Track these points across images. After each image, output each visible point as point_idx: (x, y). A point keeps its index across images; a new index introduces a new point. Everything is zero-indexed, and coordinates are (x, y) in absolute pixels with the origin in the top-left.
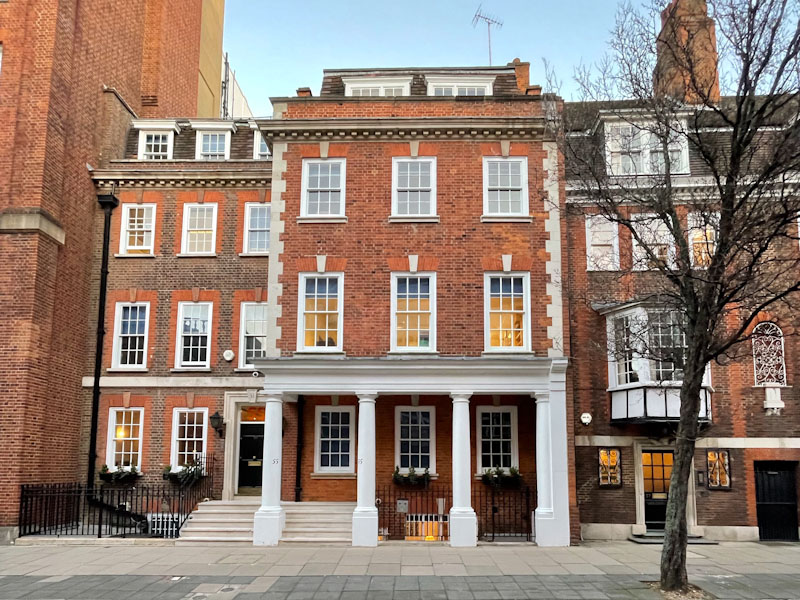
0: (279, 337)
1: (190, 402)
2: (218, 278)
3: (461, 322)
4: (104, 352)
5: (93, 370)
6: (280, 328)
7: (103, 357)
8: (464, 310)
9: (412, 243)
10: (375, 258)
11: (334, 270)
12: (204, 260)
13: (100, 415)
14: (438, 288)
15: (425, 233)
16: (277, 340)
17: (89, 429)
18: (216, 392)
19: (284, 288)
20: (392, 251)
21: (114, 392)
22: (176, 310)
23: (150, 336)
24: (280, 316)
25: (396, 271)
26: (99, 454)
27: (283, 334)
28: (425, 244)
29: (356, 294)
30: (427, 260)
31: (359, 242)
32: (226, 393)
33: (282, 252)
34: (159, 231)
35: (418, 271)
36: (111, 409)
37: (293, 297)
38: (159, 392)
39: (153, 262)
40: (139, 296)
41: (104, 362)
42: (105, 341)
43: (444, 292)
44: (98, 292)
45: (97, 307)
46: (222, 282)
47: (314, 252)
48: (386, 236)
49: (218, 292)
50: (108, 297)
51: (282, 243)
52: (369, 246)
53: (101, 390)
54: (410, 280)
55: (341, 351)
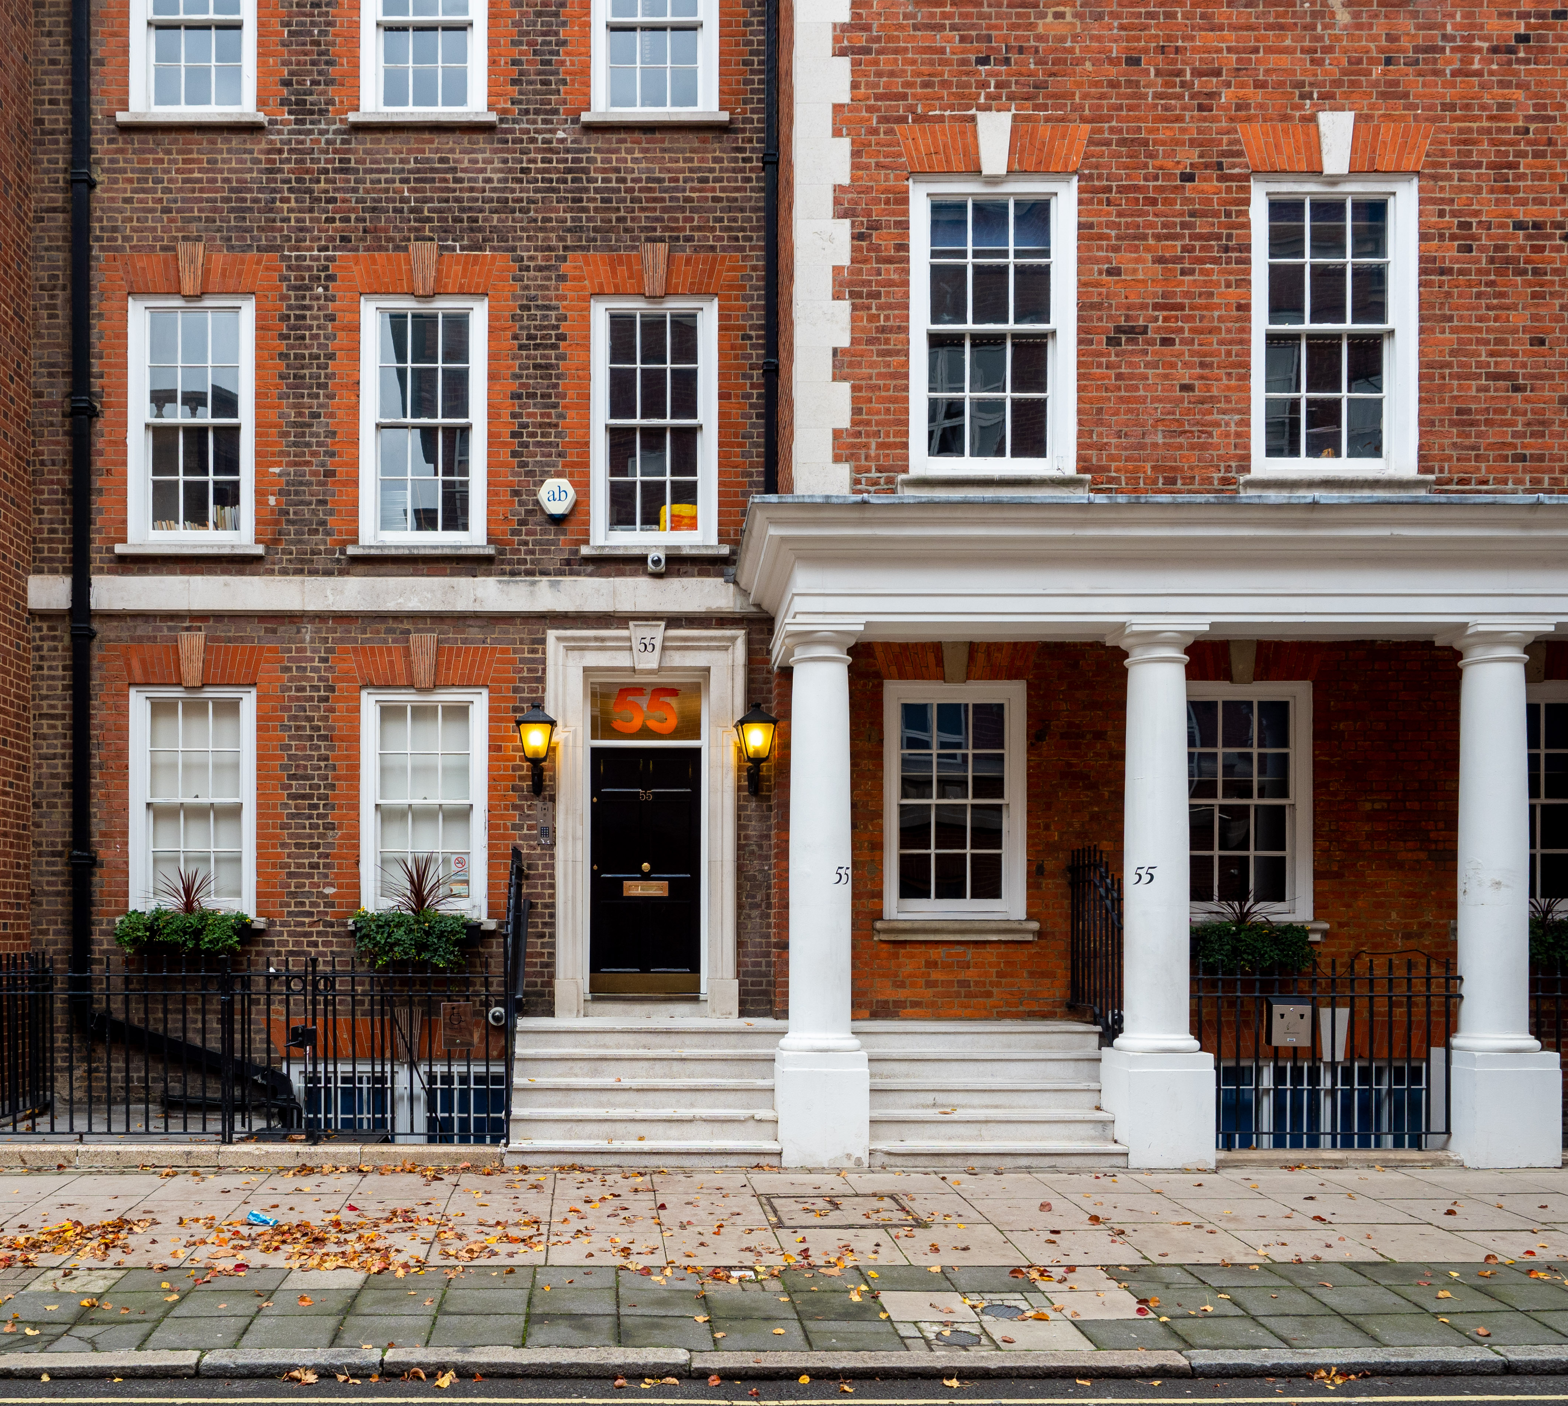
0: (845, 423)
1: (423, 667)
2: (504, 206)
3: (1507, 364)
4: (97, 482)
5: (62, 550)
6: (845, 387)
7: (97, 502)
8: (1520, 318)
9: (1331, 67)
10: (1191, 124)
11: (1041, 170)
12: (449, 141)
13: (99, 714)
14: (1423, 237)
15: (1379, 28)
16: (837, 434)
17: (61, 767)
18: (517, 632)
19: (857, 237)
20: (1257, 96)
21: (143, 629)
22: (355, 329)
23: (261, 426)
24: (844, 341)
25: (1274, 173)
26: (103, 854)
27: (856, 411)
28: (1377, 71)
29: (1123, 259)
30: (1387, 131)
31: (1134, 61)
32: (552, 635)
33: (845, 98)
34: (275, 24)
35: (1355, 172)
36: (133, 692)
37: (890, 272)
38: (308, 632)
39: (258, 146)
40: (215, 279)
41: (98, 521)
42: (99, 444)
43: (1450, 252)
44: (61, 258)
45: (63, 316)
46: (515, 221)
47: (966, 100)
48: (1231, 38)
49: (503, 260)
50: (98, 278)
51: (845, 63)
52: (1171, 74)
53: (95, 625)
54: (1315, 205)
55: (1070, 469)
